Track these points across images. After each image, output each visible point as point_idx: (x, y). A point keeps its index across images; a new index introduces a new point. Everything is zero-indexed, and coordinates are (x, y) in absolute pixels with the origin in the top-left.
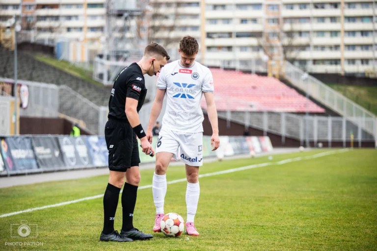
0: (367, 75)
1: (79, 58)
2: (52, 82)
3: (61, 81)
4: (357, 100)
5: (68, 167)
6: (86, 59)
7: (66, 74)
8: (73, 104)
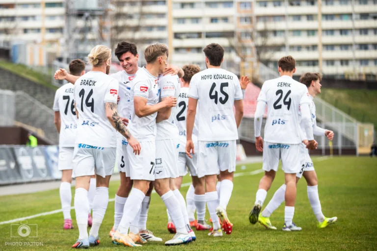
0: (346, 77)
1: (37, 62)
2: (8, 88)
3: (17, 86)
4: (336, 104)
5: (25, 180)
6: (44, 62)
7: (23, 79)
8: (30, 112)
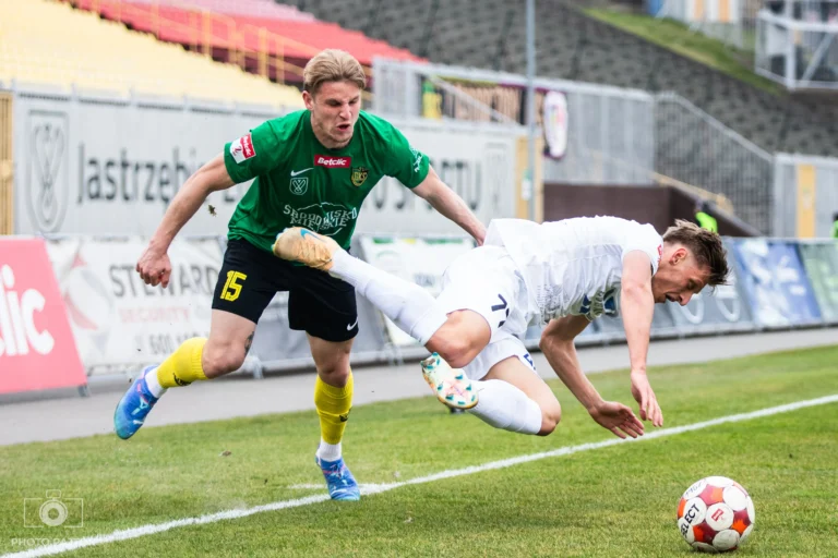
2: (636, 84)
3: (660, 79)
5: (683, 329)
8: (696, 147)
